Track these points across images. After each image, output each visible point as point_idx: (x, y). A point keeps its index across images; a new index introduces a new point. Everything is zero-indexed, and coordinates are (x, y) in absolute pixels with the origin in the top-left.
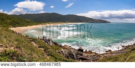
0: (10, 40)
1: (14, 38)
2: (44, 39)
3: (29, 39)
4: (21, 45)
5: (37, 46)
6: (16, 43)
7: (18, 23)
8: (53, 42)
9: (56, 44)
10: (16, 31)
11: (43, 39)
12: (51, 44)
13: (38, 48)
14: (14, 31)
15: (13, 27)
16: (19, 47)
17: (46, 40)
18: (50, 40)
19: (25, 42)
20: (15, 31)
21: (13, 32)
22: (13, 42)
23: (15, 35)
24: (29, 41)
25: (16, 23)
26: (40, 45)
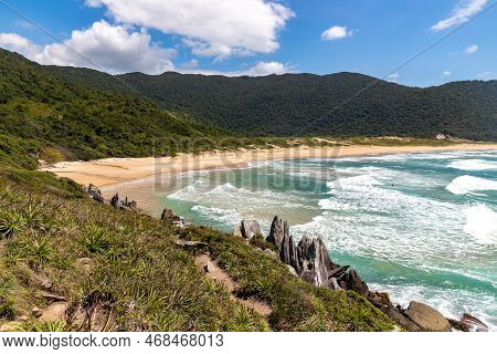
0: (41, 253)
1: (72, 229)
2: (279, 238)
3: (183, 236)
4: (122, 282)
5: (230, 286)
6: (86, 265)
7: (113, 133)
8: (330, 265)
9: (349, 280)
10: (97, 183)
11: (271, 239)
12: (319, 281)
13: (232, 297)
14: (78, 181)
15: (69, 159)
16: (109, 296)
17: (287, 245)
18: (312, 247)
19: (151, 254)
20: (84, 182)
21: (72, 189)
22: (62, 266)
23: (84, 210)
24: (181, 252)
25: (99, 132)
26: (244, 282)
